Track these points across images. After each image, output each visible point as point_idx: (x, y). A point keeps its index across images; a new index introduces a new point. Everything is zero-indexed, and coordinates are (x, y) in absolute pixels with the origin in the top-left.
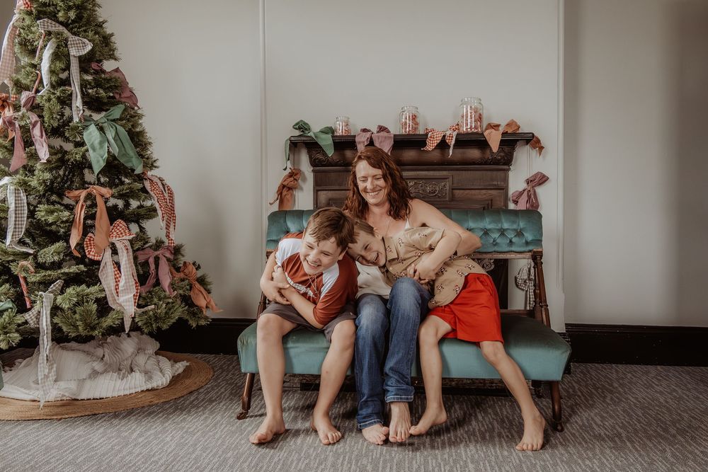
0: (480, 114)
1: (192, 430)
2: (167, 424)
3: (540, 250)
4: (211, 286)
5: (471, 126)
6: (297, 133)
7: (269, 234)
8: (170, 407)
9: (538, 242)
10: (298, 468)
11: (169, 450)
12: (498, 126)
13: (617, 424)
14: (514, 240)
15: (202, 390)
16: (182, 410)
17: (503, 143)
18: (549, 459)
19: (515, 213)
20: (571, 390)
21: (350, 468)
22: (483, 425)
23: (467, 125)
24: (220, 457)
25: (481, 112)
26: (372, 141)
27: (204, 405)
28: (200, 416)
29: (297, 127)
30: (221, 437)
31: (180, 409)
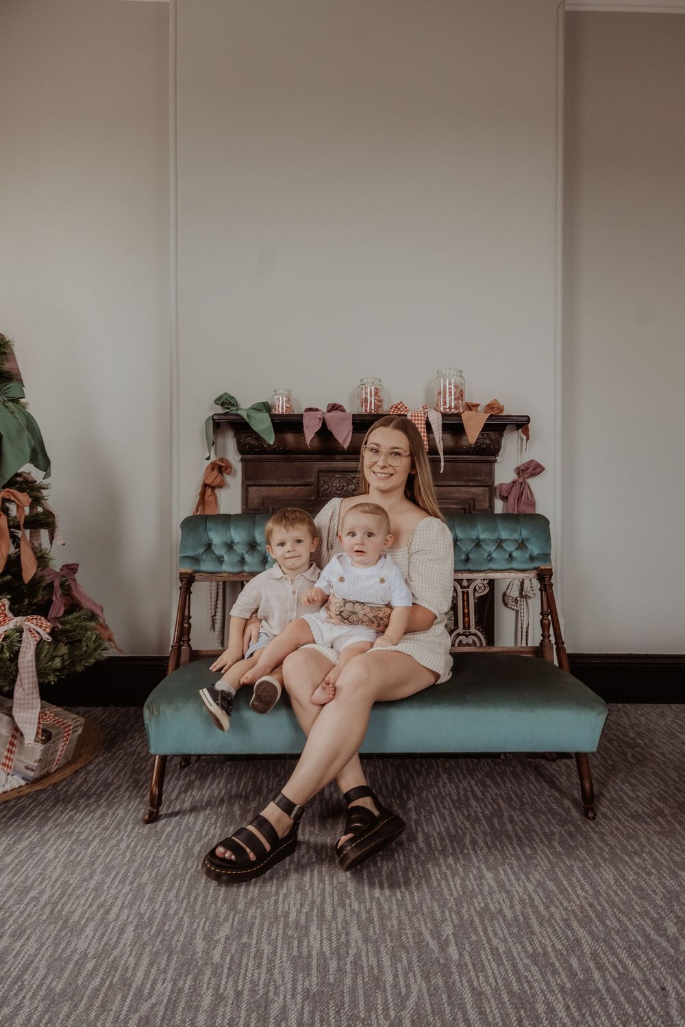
0: (461, 391)
1: (83, 837)
2: (46, 829)
3: (549, 567)
5: (450, 406)
6: (220, 410)
7: (183, 546)
8: (48, 798)
9: (546, 557)
11: (54, 877)
12: (477, 406)
13: (652, 794)
14: (515, 554)
15: (90, 767)
16: (66, 801)
17: (487, 428)
18: (586, 857)
19: (507, 518)
21: (324, 889)
22: (486, 806)
23: (445, 403)
24: (132, 883)
25: (462, 387)
26: (324, 424)
27: (98, 792)
28: (94, 811)
29: (220, 402)
30: (128, 847)
31: (64, 800)
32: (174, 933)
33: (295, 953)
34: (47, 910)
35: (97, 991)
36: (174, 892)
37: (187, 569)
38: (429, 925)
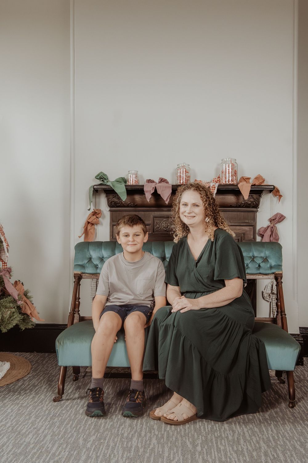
0: (235, 171)
1: (25, 405)
2: (5, 401)
3: (280, 272)
4: (32, 299)
5: (229, 180)
6: (99, 182)
7: (76, 259)
8: (5, 390)
9: (279, 266)
10: (106, 428)
11: (12, 418)
12: (249, 179)
14: (262, 265)
16: (14, 392)
17: (252, 192)
18: (280, 420)
19: (262, 244)
20: (302, 377)
21: (142, 427)
23: (226, 178)
24: (49, 422)
25: (236, 169)
26: (156, 190)
27: (30, 389)
28: (29, 396)
29: (98, 177)
30: (47, 409)
31: (13, 391)
32: (69, 438)
33: (125, 446)
34: (10, 429)
35: (35, 453)
36: (70, 425)
37: (78, 271)
38: (190, 440)
